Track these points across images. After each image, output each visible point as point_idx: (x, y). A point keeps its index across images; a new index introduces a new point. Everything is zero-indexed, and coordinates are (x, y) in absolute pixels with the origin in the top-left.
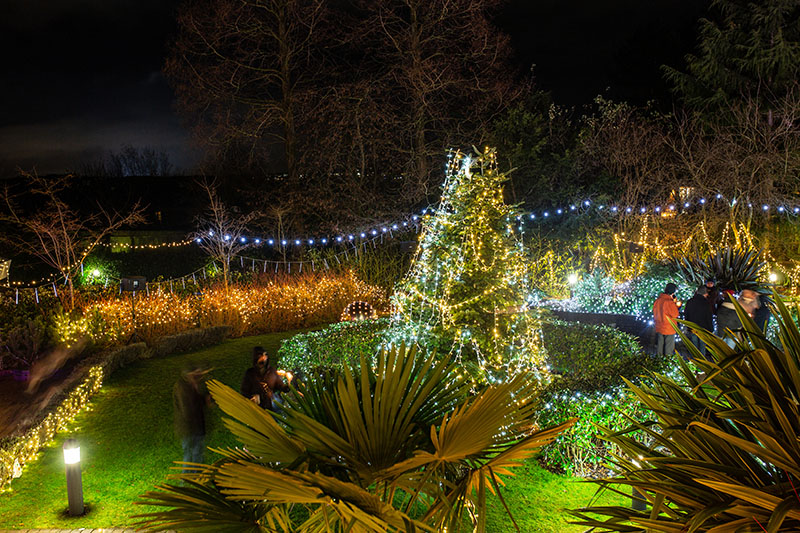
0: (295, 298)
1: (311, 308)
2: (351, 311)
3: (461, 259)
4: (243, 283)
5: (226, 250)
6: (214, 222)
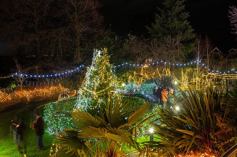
0: (43, 93)
1: (48, 96)
2: (62, 96)
3: (98, 79)
4: (27, 89)
5: (21, 79)
6: (17, 70)
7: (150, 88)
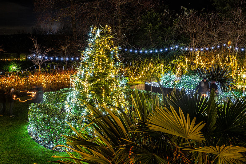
0: (65, 79)
5: (40, 61)
6: (35, 51)
7: (190, 83)
